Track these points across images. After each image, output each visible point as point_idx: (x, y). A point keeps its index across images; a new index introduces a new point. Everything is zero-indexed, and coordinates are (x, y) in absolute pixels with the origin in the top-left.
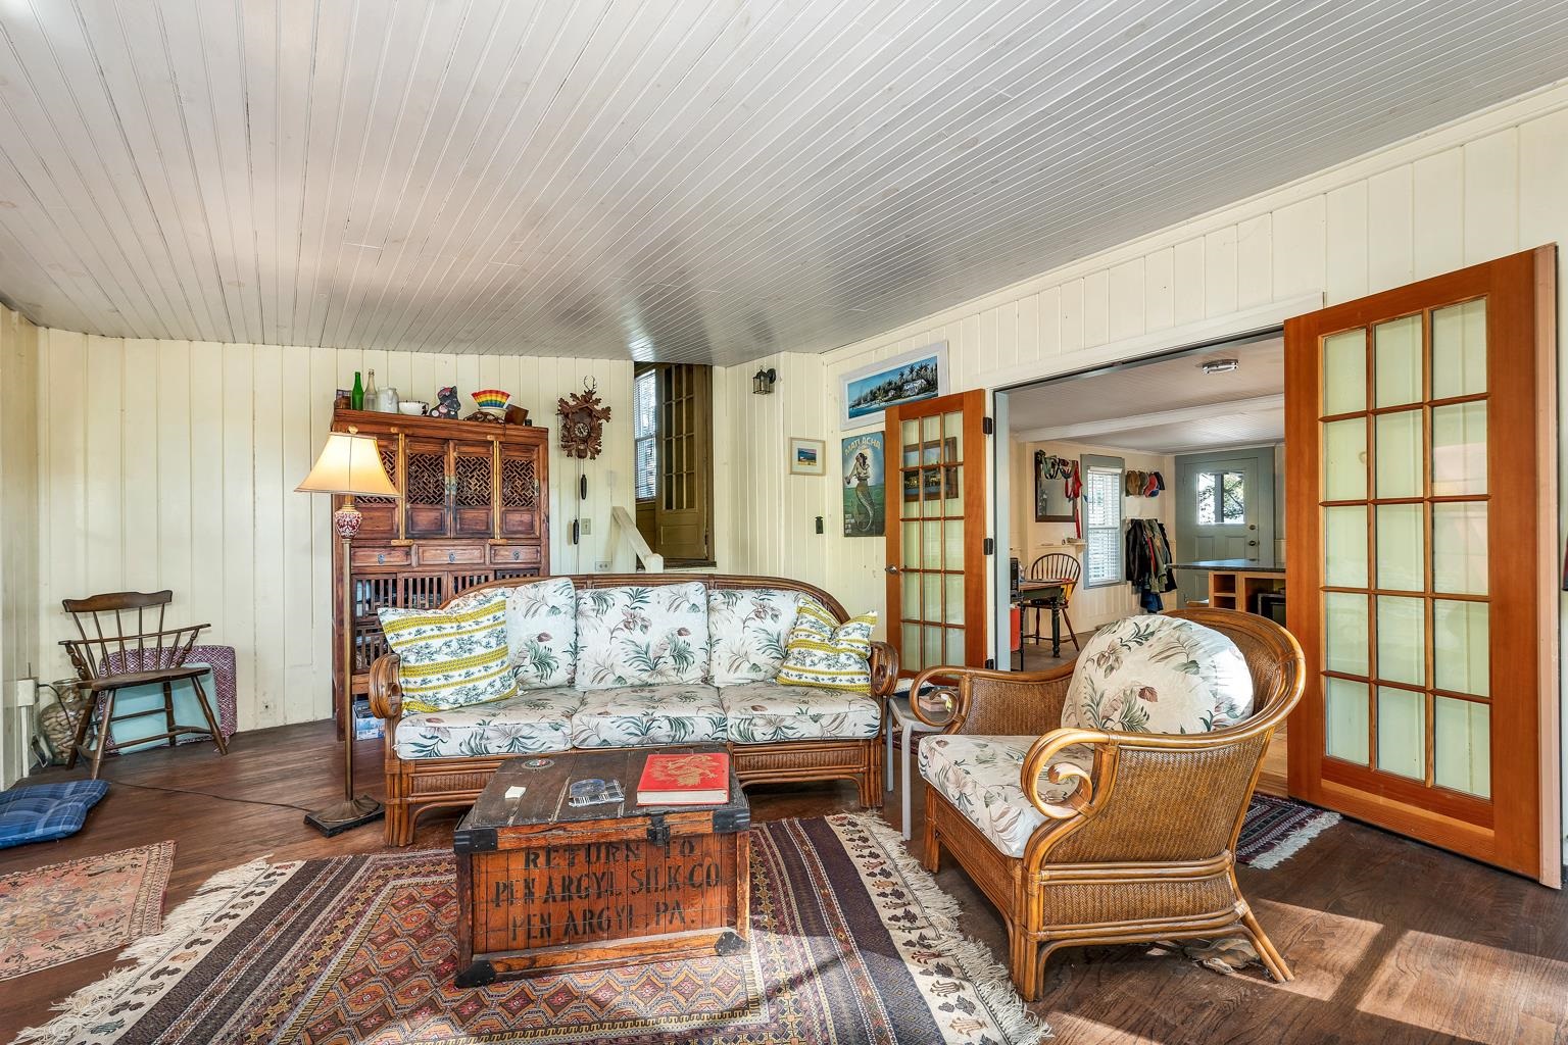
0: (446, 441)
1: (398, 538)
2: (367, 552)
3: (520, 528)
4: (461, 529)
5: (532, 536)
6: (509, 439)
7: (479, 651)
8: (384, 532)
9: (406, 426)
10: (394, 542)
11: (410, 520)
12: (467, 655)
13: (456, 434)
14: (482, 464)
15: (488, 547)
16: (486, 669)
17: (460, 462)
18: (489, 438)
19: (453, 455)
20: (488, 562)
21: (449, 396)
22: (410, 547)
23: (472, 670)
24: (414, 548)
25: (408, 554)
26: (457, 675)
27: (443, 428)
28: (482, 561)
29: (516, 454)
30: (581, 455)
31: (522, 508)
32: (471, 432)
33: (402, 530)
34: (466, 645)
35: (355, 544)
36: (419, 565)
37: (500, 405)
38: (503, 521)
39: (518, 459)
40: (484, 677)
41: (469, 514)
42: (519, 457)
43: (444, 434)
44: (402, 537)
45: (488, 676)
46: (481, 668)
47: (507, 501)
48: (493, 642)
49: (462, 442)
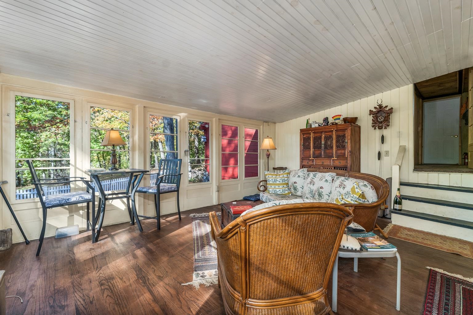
0: (322, 132)
1: (311, 158)
2: (305, 161)
3: (341, 155)
4: (326, 155)
5: (345, 157)
6: (338, 129)
7: (278, 182)
8: (309, 156)
9: (313, 130)
10: (310, 159)
11: (314, 153)
12: (275, 183)
13: (324, 130)
14: (331, 137)
15: (332, 160)
16: (279, 187)
17: (325, 137)
18: (332, 129)
19: (323, 136)
20: (332, 165)
21: (326, 120)
22: (313, 160)
23: (276, 186)
24: (314, 160)
25: (313, 162)
26: (273, 186)
27: (321, 129)
28: (330, 164)
29: (340, 133)
30: (380, 128)
31: (342, 149)
32: (328, 129)
33: (312, 156)
34: (275, 181)
35: (303, 159)
36: (315, 164)
37: (339, 119)
38: (336, 152)
39: (341, 134)
40: (278, 188)
41: (328, 151)
42: (341, 133)
43: (321, 131)
44: (312, 157)
45: (279, 188)
46: (278, 186)
47: (337, 147)
48: (281, 181)
49: (326, 132)
